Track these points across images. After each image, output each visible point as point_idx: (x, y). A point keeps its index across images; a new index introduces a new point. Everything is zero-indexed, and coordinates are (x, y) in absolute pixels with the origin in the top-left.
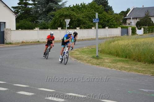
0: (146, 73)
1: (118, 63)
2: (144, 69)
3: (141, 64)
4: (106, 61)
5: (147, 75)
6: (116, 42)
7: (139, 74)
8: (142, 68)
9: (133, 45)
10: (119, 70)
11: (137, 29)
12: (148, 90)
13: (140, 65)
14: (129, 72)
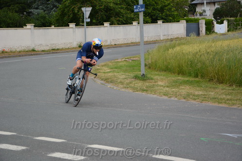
0: (233, 104)
1: (181, 87)
2: (229, 97)
3: (224, 87)
4: (160, 83)
5: (235, 107)
6: (178, 49)
7: (220, 105)
8: (226, 95)
9: (209, 52)
10: (184, 100)
13: (223, 89)
14: (201, 102)
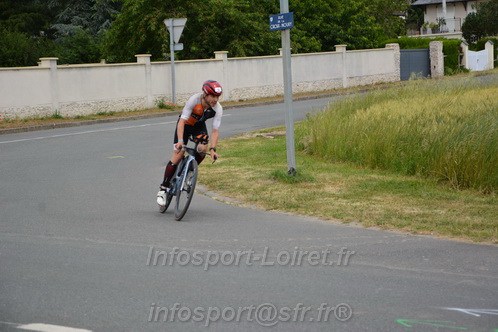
0: (486, 237)
1: (374, 198)
2: (478, 220)
3: (471, 197)
4: (329, 189)
5: (488, 243)
6: (376, 108)
7: (457, 239)
8: (473, 215)
9: (442, 117)
10: (377, 229)
11: (465, 48)
12: (484, 311)
13: (467, 202)
14: (415, 233)
